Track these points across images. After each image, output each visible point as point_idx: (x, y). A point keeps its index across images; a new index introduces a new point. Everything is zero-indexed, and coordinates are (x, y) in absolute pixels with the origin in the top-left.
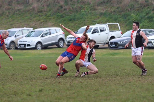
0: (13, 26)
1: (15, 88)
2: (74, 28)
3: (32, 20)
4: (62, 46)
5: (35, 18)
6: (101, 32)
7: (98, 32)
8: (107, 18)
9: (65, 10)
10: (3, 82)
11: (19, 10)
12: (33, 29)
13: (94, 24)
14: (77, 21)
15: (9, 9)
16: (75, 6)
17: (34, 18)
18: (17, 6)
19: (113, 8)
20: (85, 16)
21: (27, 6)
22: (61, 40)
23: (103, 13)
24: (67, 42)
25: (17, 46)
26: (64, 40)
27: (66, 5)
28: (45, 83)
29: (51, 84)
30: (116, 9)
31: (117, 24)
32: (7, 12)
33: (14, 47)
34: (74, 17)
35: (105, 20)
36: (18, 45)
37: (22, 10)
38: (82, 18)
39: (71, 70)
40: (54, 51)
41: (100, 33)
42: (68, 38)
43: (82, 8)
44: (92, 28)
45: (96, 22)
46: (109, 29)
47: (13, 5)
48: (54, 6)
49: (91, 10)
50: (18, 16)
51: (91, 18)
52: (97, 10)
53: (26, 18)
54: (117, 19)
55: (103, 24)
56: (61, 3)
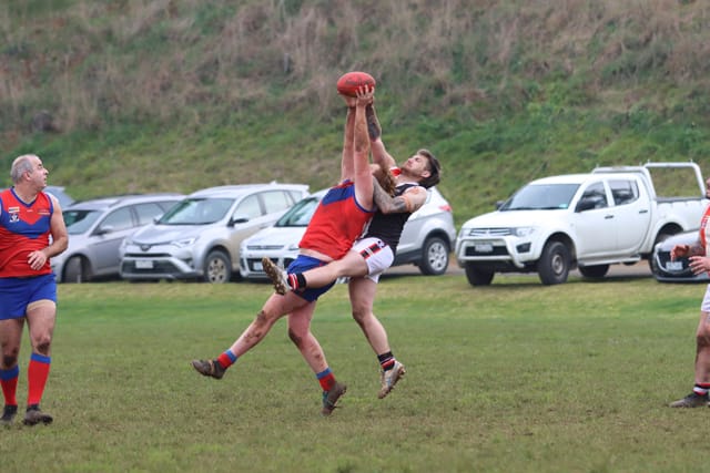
0: (222, 174)
1: (230, 459)
2: (496, 184)
3: (307, 148)
4: (440, 269)
5: (321, 141)
6: (617, 204)
7: (604, 204)
8: (647, 142)
9: (454, 101)
10: (173, 433)
11: (246, 104)
12: (311, 191)
13: (585, 170)
14: (508, 152)
15: (202, 98)
16: (502, 86)
17: (315, 138)
18: (239, 85)
19: (673, 95)
20: (547, 133)
21: (284, 86)
22: (435, 239)
23: (628, 118)
24: (463, 251)
25: (236, 266)
26: (452, 237)
27: (460, 81)
28: (366, 438)
29: (389, 442)
30: (688, 100)
31: (691, 170)
32: (195, 112)
33: (224, 273)
34: (497, 136)
35: (639, 147)
36: (242, 260)
37: (259, 105)
38: (531, 141)
39: (480, 380)
40: (406, 289)
41: (612, 209)
42: (468, 232)
43: (530, 96)
44: (579, 185)
45: (596, 156)
46: (656, 190)
47: (222, 81)
48: (404, 87)
49: (572, 103)
50: (242, 133)
51: (574, 141)
52: (600, 102)
53: (280, 138)
54: (691, 145)
55: (628, 168)
56: (437, 70)
